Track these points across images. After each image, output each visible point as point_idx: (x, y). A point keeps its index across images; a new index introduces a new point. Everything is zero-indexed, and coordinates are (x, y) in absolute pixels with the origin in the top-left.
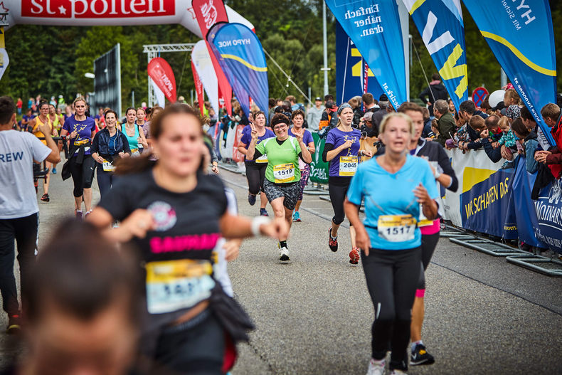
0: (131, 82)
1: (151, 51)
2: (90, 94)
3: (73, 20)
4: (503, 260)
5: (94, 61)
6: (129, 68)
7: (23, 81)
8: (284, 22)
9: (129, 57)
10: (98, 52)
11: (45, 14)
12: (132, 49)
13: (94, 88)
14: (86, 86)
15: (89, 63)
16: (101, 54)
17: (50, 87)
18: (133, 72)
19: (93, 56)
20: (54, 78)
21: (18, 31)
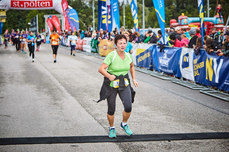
0: (41, 25)
1: (46, 17)
2: (30, 29)
3: (25, 8)
4: (149, 75)
6: (40, 22)
7: (11, 25)
8: (82, 9)
9: (40, 19)
10: (32, 17)
11: (17, 7)
14: (29, 26)
17: (19, 27)
20: (20, 24)
21: (10, 12)
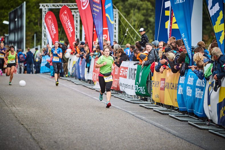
0: (35, 28)
2: (6, 35)
5: (9, 13)
6: (34, 18)
9: (34, 11)
10: (12, 7)
12: (36, 5)
13: (8, 31)
15: (6, 14)
16: (14, 8)
18: (36, 21)
19: (9, 9)
